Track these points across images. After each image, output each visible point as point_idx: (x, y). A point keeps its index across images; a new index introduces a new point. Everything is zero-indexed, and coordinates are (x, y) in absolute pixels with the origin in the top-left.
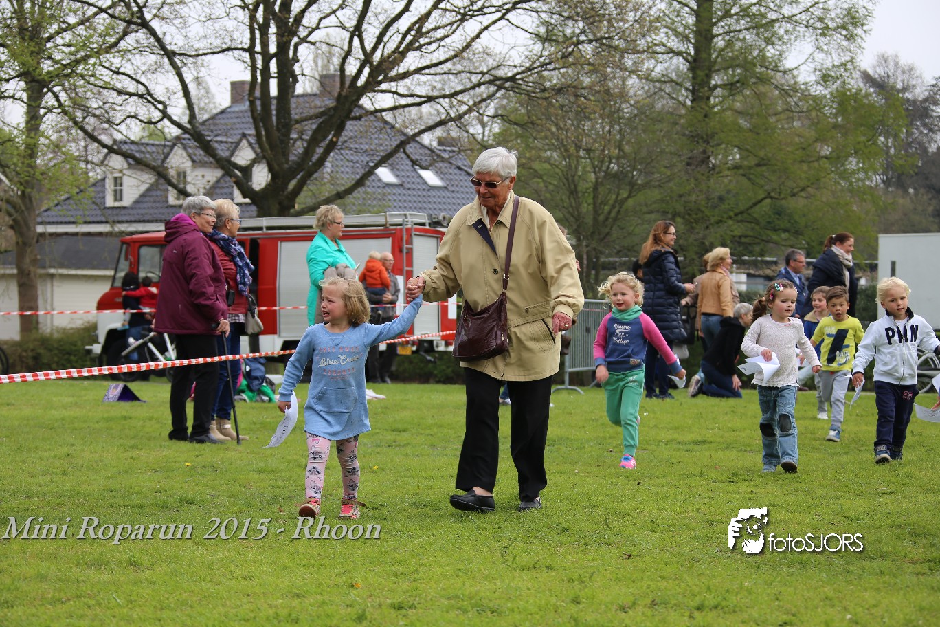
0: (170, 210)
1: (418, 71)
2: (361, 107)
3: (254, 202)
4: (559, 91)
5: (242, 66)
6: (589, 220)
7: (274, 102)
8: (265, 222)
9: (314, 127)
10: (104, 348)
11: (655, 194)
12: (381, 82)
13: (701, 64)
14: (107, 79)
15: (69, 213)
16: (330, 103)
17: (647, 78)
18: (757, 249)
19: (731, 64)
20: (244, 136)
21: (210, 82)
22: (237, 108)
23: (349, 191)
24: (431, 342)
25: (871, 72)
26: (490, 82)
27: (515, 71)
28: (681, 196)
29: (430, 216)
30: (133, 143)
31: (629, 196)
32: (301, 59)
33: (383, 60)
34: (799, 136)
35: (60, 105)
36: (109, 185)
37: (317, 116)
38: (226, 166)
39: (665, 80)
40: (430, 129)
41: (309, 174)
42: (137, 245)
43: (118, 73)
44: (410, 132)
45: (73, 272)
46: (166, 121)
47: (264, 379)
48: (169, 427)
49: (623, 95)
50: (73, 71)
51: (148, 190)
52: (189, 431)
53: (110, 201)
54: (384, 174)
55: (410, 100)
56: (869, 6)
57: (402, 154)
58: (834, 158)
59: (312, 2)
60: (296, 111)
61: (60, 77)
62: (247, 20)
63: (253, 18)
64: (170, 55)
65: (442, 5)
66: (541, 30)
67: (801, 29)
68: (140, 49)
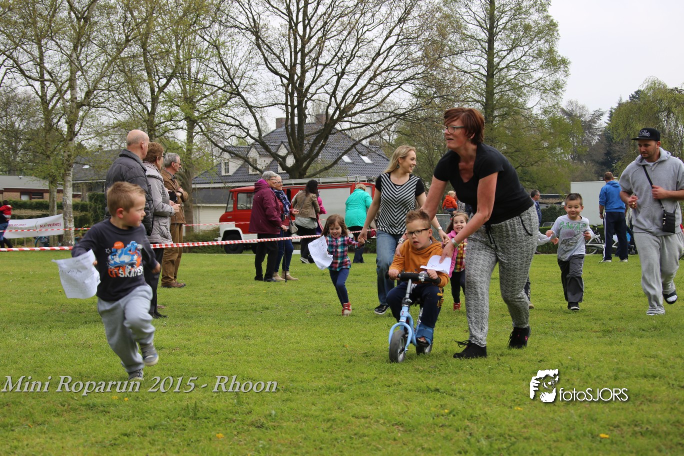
0: (249, 176)
1: (361, 112)
2: (335, 129)
3: (287, 172)
4: (426, 119)
5: (282, 111)
7: (296, 127)
8: (293, 181)
9: (315, 138)
10: (223, 239)
12: (345, 117)
13: (489, 106)
14: (222, 119)
15: (207, 179)
19: (502, 106)
21: (267, 119)
22: (279, 130)
23: (330, 167)
25: (565, 109)
26: (394, 116)
27: (405, 111)
29: (367, 177)
30: (233, 147)
32: (308, 108)
33: (345, 107)
34: (534, 138)
35: (202, 131)
36: (223, 166)
37: (316, 133)
38: (275, 156)
40: (366, 138)
41: (313, 159)
42: (237, 193)
43: (227, 116)
44: (357, 139)
45: (208, 205)
46: (248, 137)
48: (255, 275)
50: (208, 116)
51: (240, 168)
52: (264, 276)
53: (223, 174)
54: (346, 158)
55: (358, 125)
56: (565, 79)
57: (354, 149)
58: (551, 148)
59: (313, 82)
60: (306, 131)
61: (202, 118)
62: (284, 91)
63: (287, 90)
64: (250, 107)
65: (372, 82)
66: (416, 92)
67: (534, 90)
68: (237, 105)
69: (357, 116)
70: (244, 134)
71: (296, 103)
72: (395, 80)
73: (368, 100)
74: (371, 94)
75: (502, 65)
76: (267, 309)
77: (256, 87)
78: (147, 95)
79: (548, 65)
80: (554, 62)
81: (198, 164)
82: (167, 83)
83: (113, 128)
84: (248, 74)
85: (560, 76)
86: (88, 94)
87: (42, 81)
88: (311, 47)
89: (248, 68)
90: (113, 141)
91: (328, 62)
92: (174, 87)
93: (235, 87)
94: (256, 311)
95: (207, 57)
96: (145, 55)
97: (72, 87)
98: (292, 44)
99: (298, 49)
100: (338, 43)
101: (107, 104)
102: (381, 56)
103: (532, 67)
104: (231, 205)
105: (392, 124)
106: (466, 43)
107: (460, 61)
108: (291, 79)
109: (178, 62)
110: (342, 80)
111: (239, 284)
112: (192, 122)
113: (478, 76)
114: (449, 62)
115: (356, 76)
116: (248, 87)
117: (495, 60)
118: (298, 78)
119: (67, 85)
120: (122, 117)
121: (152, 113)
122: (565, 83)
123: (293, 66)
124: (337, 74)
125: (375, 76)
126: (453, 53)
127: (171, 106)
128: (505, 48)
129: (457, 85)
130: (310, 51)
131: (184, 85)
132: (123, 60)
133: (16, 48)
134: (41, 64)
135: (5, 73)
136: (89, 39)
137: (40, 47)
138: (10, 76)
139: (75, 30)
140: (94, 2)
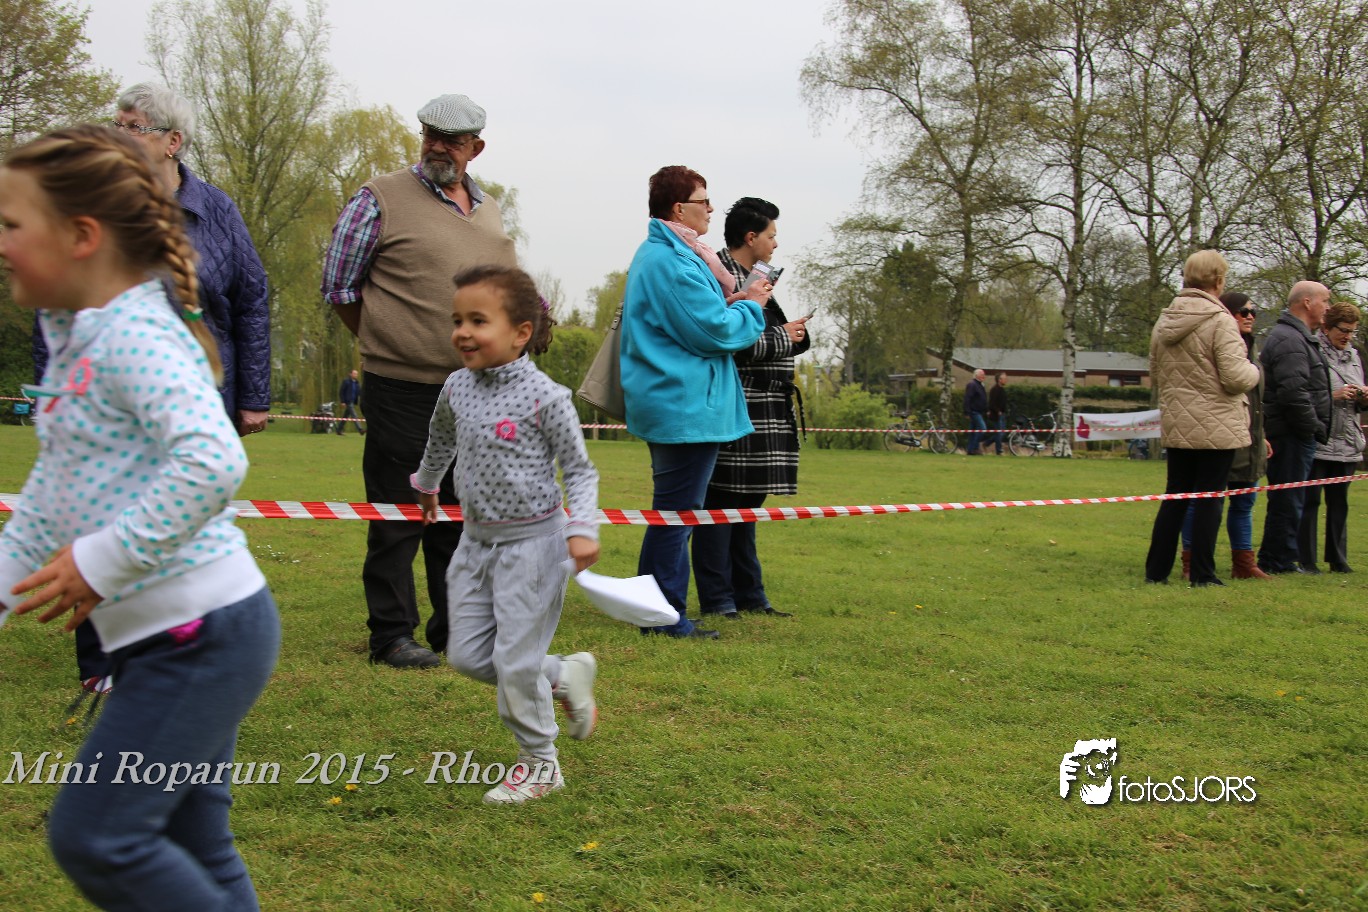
78: (1308, 228)
82: (1344, 208)
86: (1217, 231)
87: (1150, 215)
92: (1356, 213)
96: (1309, 166)
97: (1193, 221)
101: (1243, 245)
120: (1266, 263)
121: (1316, 255)
127: (1348, 242)
132: (1274, 178)
133: (1117, 172)
134: (1150, 192)
135: (1100, 209)
136: (1222, 151)
137: (1150, 170)
138: (1107, 211)
139: (1202, 137)
140: (1236, 93)
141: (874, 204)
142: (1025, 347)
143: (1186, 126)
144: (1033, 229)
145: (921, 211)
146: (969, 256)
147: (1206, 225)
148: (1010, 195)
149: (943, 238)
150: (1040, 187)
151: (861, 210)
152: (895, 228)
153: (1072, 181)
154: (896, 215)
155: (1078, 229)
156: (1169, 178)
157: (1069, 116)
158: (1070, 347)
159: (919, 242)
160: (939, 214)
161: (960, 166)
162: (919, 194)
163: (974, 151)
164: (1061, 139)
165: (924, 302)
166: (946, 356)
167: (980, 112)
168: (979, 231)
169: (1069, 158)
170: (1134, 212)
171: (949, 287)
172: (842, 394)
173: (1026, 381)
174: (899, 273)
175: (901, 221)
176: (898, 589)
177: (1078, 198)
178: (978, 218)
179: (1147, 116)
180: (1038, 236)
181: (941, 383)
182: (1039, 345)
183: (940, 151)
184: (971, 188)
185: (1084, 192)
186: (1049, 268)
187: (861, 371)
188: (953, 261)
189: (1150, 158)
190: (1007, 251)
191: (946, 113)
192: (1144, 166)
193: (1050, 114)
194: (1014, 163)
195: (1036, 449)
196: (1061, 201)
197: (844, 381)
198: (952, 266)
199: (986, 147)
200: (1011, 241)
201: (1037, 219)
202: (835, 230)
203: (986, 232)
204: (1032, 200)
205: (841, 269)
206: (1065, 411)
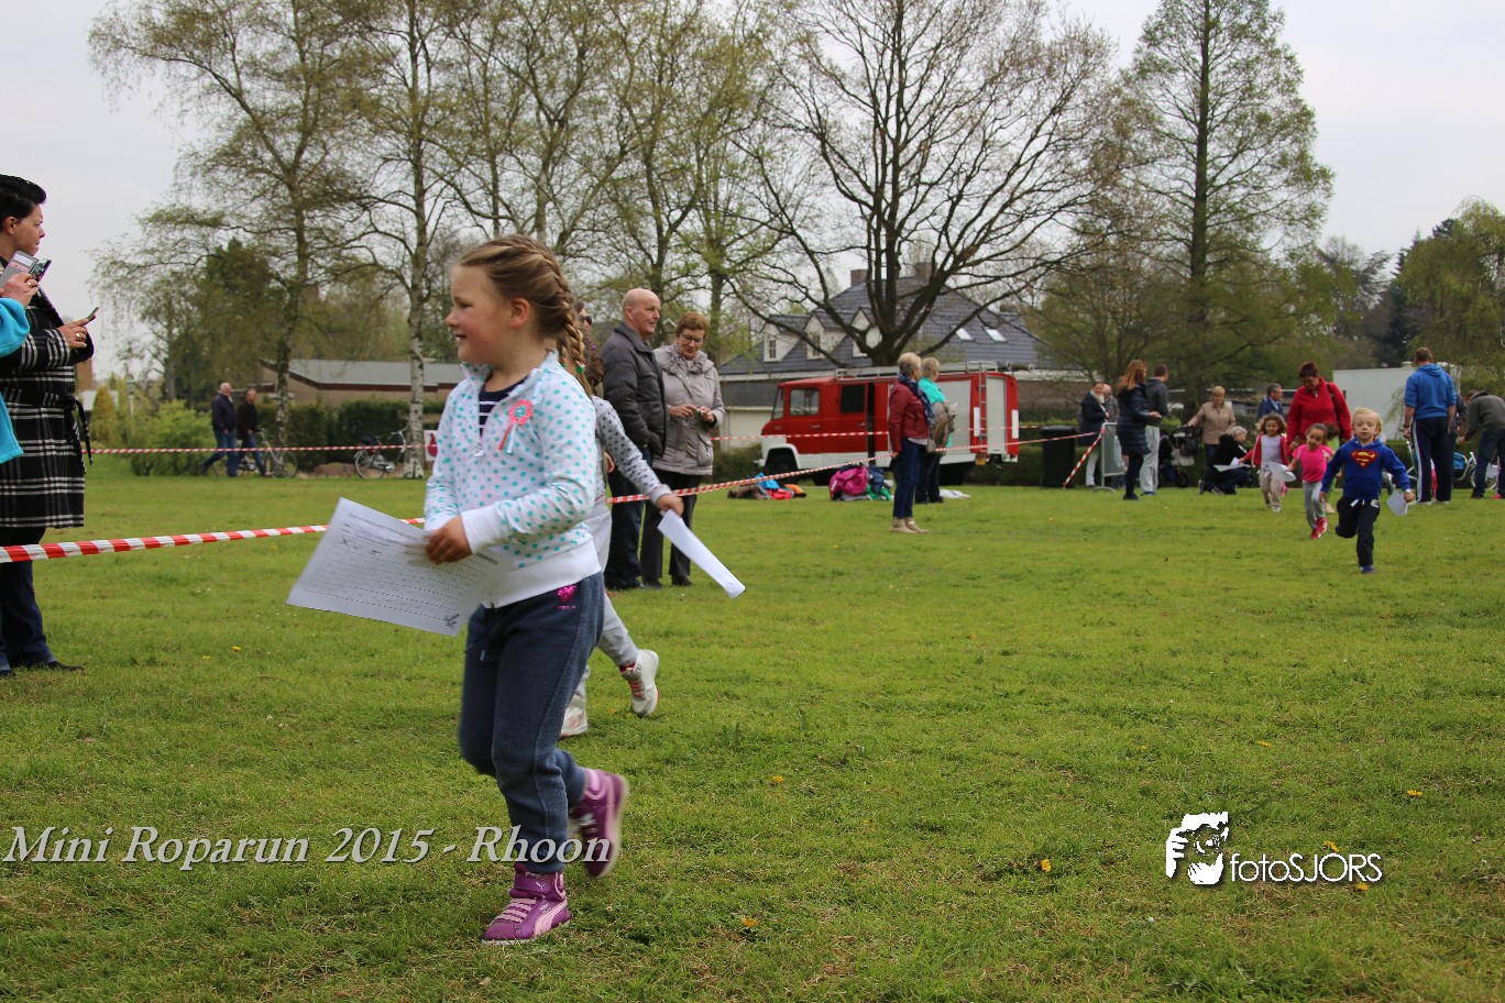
0: (808, 364)
1: (989, 258)
2: (945, 286)
3: (869, 356)
4: (1094, 269)
5: (860, 259)
6: (1114, 364)
7: (884, 284)
8: (879, 370)
9: (913, 301)
10: (767, 462)
11: (1165, 344)
12: (961, 267)
13: (1197, 247)
14: (766, 272)
15: (743, 368)
16: (927, 284)
17: (1157, 258)
18: (1240, 383)
19: (1220, 247)
20: (860, 308)
21: (836, 272)
22: (855, 289)
23: (938, 347)
24: (999, 456)
25: (1324, 250)
26: (1042, 265)
27: (1059, 256)
28: (1183, 345)
29: (998, 363)
30: (784, 316)
31: (1145, 345)
32: (904, 253)
33: (963, 251)
34: (1271, 298)
35: (735, 292)
36: (767, 347)
37: (915, 293)
39: (1170, 259)
40: (995, 300)
41: (910, 334)
42: (789, 389)
43: (774, 267)
44: (982, 304)
45: (743, 408)
46: (808, 301)
47: (883, 484)
49: (1139, 271)
50: (745, 269)
51: (794, 349)
53: (767, 358)
54: (962, 334)
55: (983, 280)
56: (1325, 202)
57: (976, 319)
58: (1300, 314)
59: (912, 211)
60: (900, 289)
61: (735, 272)
62: (865, 227)
63: (869, 225)
64: (811, 253)
65: (1007, 210)
66: (1079, 226)
67: (1274, 220)
68: (789, 249)
69: (982, 265)
70: (800, 296)
71: (883, 246)
72: (1045, 206)
73: (1000, 240)
74: (1005, 231)
75: (1221, 181)
76: (841, 574)
77: (821, 222)
78: (650, 237)
79: (1297, 180)
80: (1307, 175)
81: (729, 343)
82: (682, 218)
83: (600, 289)
84: (808, 200)
85: (1316, 197)
86: (563, 237)
87: (496, 218)
88: (910, 156)
89: (808, 191)
90: (598, 308)
91: (935, 180)
92: (693, 224)
93: (786, 221)
94: (823, 577)
95: (745, 175)
96: (648, 174)
97: (539, 226)
98: (879, 152)
99: (887, 160)
100: (952, 149)
101: (590, 252)
102: (1022, 169)
103: (1271, 183)
104: (780, 409)
105: (1035, 279)
106: (1162, 146)
107: (1151, 175)
108: (876, 209)
109: (699, 185)
110: (957, 208)
111: (796, 534)
112: (718, 277)
113: (1180, 198)
114: (1133, 176)
115: (981, 201)
116: (807, 221)
117: (1209, 172)
118: (888, 205)
119: (531, 223)
120: (614, 272)
121: (659, 265)
122: (1325, 208)
123: (880, 187)
124: (950, 198)
125: (1012, 200)
126: (1141, 162)
127: (688, 253)
128: (1226, 152)
129: (1145, 214)
130: (907, 163)
131: (708, 221)
132: (616, 184)
133: (458, 171)
134: (494, 194)
135: (443, 209)
136: (565, 153)
137: (494, 168)
138: (450, 212)
139: (545, 139)
140: (574, 94)
141: (189, 194)
142: (372, 359)
143: (527, 124)
144: (372, 229)
145: (245, 204)
146: (303, 256)
147: (552, 231)
148: (345, 191)
149: (271, 235)
150: (378, 182)
151: (173, 200)
152: (216, 223)
153: (412, 178)
154: (216, 208)
155: (421, 230)
156: (514, 179)
157: (406, 105)
158: (418, 358)
159: (246, 238)
160: (266, 209)
161: (288, 156)
162: (242, 185)
163: (304, 139)
164: (398, 131)
165: (255, 307)
166: (282, 368)
167: (307, 96)
168: (312, 229)
169: (408, 153)
170: (478, 214)
171: (282, 291)
172: (162, 413)
173: (373, 397)
174: (223, 274)
175: (223, 215)
176: (215, 630)
177: (420, 195)
178: (311, 214)
179: (487, 113)
180: (377, 237)
181: (277, 399)
182: (387, 356)
183: (265, 137)
184: (302, 181)
185: (425, 191)
186: (392, 272)
187: (185, 386)
188: (283, 263)
189: (493, 157)
190: (345, 253)
191: (269, 94)
192: (487, 165)
193: (385, 103)
194: (348, 155)
195: (385, 470)
196: (402, 199)
197: (165, 397)
198: (284, 267)
199: (315, 135)
200: (349, 242)
201: (376, 218)
202: (143, 222)
203: (320, 230)
204: (369, 197)
205: (152, 268)
206: (415, 428)
